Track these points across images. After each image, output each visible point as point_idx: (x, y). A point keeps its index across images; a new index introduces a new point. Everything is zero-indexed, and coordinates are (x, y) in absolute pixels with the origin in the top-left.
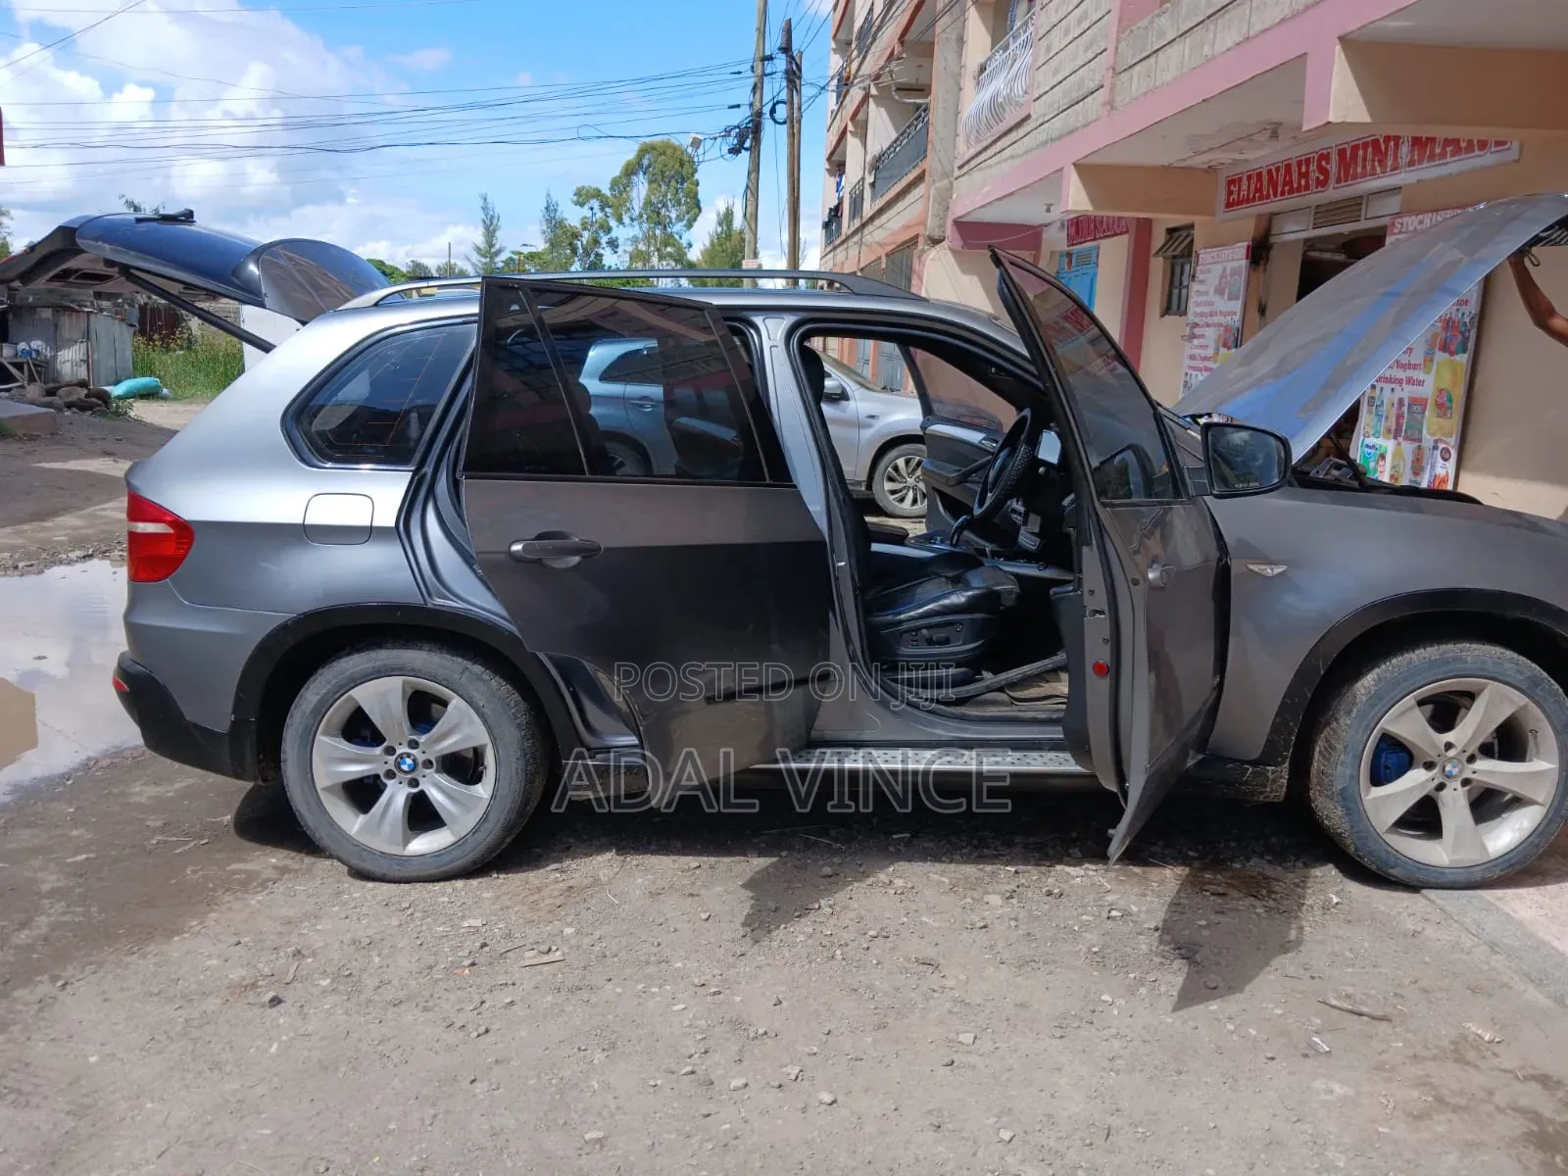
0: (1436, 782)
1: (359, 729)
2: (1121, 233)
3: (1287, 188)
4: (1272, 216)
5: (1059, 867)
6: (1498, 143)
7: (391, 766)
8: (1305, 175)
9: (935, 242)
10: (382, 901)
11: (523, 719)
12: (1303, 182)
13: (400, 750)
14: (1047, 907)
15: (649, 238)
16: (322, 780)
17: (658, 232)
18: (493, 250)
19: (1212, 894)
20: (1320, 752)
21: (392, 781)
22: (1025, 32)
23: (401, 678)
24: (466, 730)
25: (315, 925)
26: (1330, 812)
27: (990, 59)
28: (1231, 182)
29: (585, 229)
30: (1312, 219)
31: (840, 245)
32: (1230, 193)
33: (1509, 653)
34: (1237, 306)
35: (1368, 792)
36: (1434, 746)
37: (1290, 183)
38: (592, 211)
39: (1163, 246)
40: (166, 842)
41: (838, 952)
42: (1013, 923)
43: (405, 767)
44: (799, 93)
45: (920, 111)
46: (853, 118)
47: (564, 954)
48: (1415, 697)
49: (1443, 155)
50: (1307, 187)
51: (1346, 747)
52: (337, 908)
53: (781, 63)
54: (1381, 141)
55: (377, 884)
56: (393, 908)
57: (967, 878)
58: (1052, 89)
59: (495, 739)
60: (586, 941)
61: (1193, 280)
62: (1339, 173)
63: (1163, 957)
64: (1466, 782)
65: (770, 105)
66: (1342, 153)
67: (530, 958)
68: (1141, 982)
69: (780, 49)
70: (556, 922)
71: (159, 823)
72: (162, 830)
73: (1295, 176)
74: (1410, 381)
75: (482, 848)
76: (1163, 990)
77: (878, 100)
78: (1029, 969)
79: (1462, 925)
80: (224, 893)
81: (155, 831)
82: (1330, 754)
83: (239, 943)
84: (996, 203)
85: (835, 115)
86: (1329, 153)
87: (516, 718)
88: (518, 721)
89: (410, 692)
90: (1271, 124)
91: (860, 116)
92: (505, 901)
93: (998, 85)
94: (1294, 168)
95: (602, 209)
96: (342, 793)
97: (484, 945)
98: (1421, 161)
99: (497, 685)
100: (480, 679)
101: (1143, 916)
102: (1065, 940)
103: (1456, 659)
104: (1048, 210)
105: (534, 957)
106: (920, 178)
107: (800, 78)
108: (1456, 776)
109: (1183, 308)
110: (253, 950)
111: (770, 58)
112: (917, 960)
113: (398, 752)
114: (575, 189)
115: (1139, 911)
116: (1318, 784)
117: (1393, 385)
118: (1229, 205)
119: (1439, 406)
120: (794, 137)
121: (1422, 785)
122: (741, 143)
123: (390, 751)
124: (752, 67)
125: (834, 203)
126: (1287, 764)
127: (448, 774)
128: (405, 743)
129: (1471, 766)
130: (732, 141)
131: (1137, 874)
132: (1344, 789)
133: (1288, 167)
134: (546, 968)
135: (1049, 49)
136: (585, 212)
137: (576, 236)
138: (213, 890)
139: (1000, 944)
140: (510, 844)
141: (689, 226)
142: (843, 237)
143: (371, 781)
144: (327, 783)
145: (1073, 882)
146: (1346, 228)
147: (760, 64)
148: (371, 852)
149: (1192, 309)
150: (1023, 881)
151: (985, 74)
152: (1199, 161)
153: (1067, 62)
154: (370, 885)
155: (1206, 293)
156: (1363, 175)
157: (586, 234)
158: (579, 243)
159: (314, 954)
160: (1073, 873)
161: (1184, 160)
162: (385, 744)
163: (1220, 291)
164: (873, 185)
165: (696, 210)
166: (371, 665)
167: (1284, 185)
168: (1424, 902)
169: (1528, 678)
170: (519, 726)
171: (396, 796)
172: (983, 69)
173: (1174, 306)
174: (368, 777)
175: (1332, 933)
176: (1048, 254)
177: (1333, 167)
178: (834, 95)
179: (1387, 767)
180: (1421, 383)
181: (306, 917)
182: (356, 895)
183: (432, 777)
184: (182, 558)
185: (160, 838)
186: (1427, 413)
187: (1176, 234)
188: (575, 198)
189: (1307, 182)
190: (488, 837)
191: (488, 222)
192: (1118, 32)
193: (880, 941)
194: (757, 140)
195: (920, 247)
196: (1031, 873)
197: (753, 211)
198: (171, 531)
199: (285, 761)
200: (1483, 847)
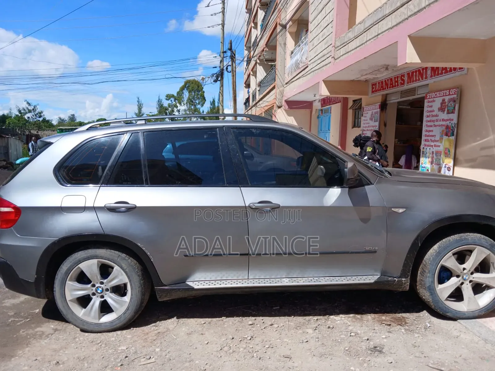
0: (461, 282)
1: (82, 278)
2: (338, 102)
3: (391, 86)
4: (387, 94)
5: (332, 317)
6: (460, 68)
7: (94, 291)
8: (397, 82)
9: (279, 107)
10: (91, 341)
11: (140, 273)
12: (396, 84)
13: (97, 285)
14: (328, 333)
15: (189, 109)
16: (68, 297)
17: (193, 107)
18: (141, 114)
19: (386, 325)
20: (420, 273)
21: (95, 296)
22: (305, 40)
23: (97, 260)
24: (120, 278)
25: (65, 351)
26: (425, 294)
27: (294, 49)
28: (373, 85)
29: (170, 107)
30: (400, 95)
31: (249, 110)
32: (373, 88)
33: (483, 236)
34: (377, 124)
35: (438, 287)
36: (459, 269)
37: (392, 84)
38: (172, 101)
39: (352, 106)
40: (14, 320)
41: (255, 354)
42: (317, 340)
43: (99, 291)
44: (235, 62)
45: (273, 67)
46: (252, 70)
47: (155, 359)
48: (452, 253)
49: (442, 73)
50: (398, 85)
51: (429, 271)
52: (73, 344)
53: (229, 53)
54: (421, 70)
55: (89, 334)
56: (94, 343)
57: (300, 323)
58: (315, 57)
59: (131, 281)
60: (164, 354)
61: (362, 116)
62: (408, 81)
63: (371, 351)
64: (471, 281)
65: (226, 66)
66: (408, 74)
67: (143, 362)
68: (364, 361)
69: (228, 49)
70: (153, 347)
71: (13, 313)
72: (13, 316)
73: (394, 82)
74: (435, 146)
75: (127, 320)
76: (372, 364)
77: (260, 65)
78: (324, 358)
79: (474, 333)
80: (33, 340)
81: (11, 317)
82: (424, 274)
83: (37, 359)
84: (298, 94)
85: (246, 69)
86: (404, 74)
87: (138, 272)
88: (138, 274)
89: (100, 264)
90: (385, 65)
91: (254, 70)
92: (135, 338)
93: (297, 57)
94: (393, 79)
95: (175, 101)
96: (76, 301)
97: (126, 357)
98: (435, 76)
99: (132, 261)
100: (125, 259)
101: (363, 335)
102: (336, 346)
103: (465, 239)
104: (315, 96)
105: (145, 361)
106: (274, 88)
107: (235, 58)
108: (467, 280)
109: (359, 125)
110: (41, 362)
111: (225, 52)
112: (284, 356)
113: (96, 286)
114: (166, 95)
115: (361, 333)
116: (420, 284)
117: (430, 147)
118: (373, 92)
119: (446, 153)
120: (234, 76)
121: (456, 283)
122: (217, 79)
123: (94, 286)
124: (220, 55)
125: (247, 96)
126: (409, 278)
127: (115, 293)
128: (99, 282)
129: (472, 276)
130: (214, 78)
131: (358, 318)
132: (430, 286)
133: (391, 79)
134: (148, 365)
135: (313, 45)
136: (169, 102)
137: (167, 109)
138: (30, 338)
139: (313, 348)
140: (137, 317)
141: (202, 105)
142: (250, 107)
143: (87, 297)
144: (71, 298)
145: (336, 323)
146: (411, 98)
147: (222, 54)
148: (87, 323)
149: (362, 125)
150: (320, 323)
151: (293, 54)
152: (363, 78)
153: (319, 48)
154: (87, 334)
155: (367, 120)
156: (416, 81)
157: (170, 109)
158: (168, 111)
159: (63, 363)
160: (337, 319)
161: (358, 78)
162: (92, 283)
163: (371, 119)
164: (259, 90)
165: (204, 101)
166: (86, 255)
167: (390, 85)
168: (459, 324)
169: (490, 244)
170: (139, 276)
171: (96, 302)
172: (292, 53)
173: (356, 125)
174: (86, 295)
175: (429, 338)
176: (315, 110)
177: (406, 78)
178: (246, 63)
179: (443, 277)
180: (439, 146)
181: (61, 348)
182: (81, 339)
183: (109, 295)
184: (17, 220)
185: (13, 319)
186: (442, 156)
187: (356, 102)
188: (166, 98)
189: (398, 84)
190: (129, 315)
191: (139, 106)
192: (335, 38)
193: (270, 349)
194: (222, 78)
195: (275, 109)
196: (322, 319)
197: (222, 99)
198: (13, 210)
199: (55, 291)
200: (478, 304)
